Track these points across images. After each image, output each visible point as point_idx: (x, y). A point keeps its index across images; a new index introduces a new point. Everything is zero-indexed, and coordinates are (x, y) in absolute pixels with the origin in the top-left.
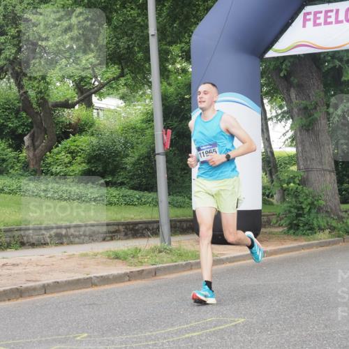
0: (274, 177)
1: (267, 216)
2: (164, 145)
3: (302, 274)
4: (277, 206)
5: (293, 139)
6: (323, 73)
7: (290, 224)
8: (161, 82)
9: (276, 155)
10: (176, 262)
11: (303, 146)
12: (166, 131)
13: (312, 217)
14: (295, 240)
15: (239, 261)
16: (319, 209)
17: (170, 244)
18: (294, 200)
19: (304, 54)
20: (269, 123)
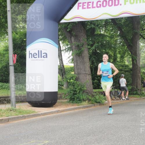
0: (64, 77)
1: (60, 94)
2: (13, 61)
3: (75, 121)
4: (65, 90)
5: (73, 60)
6: (87, 30)
7: (71, 98)
8: (12, 33)
9: (65, 67)
10: (18, 115)
11: (77, 63)
12: (14, 55)
13: (80, 95)
14: (73, 105)
15: (47, 115)
16: (84, 91)
17: (15, 107)
18: (72, 87)
19: (78, 22)
20: (62, 52)
